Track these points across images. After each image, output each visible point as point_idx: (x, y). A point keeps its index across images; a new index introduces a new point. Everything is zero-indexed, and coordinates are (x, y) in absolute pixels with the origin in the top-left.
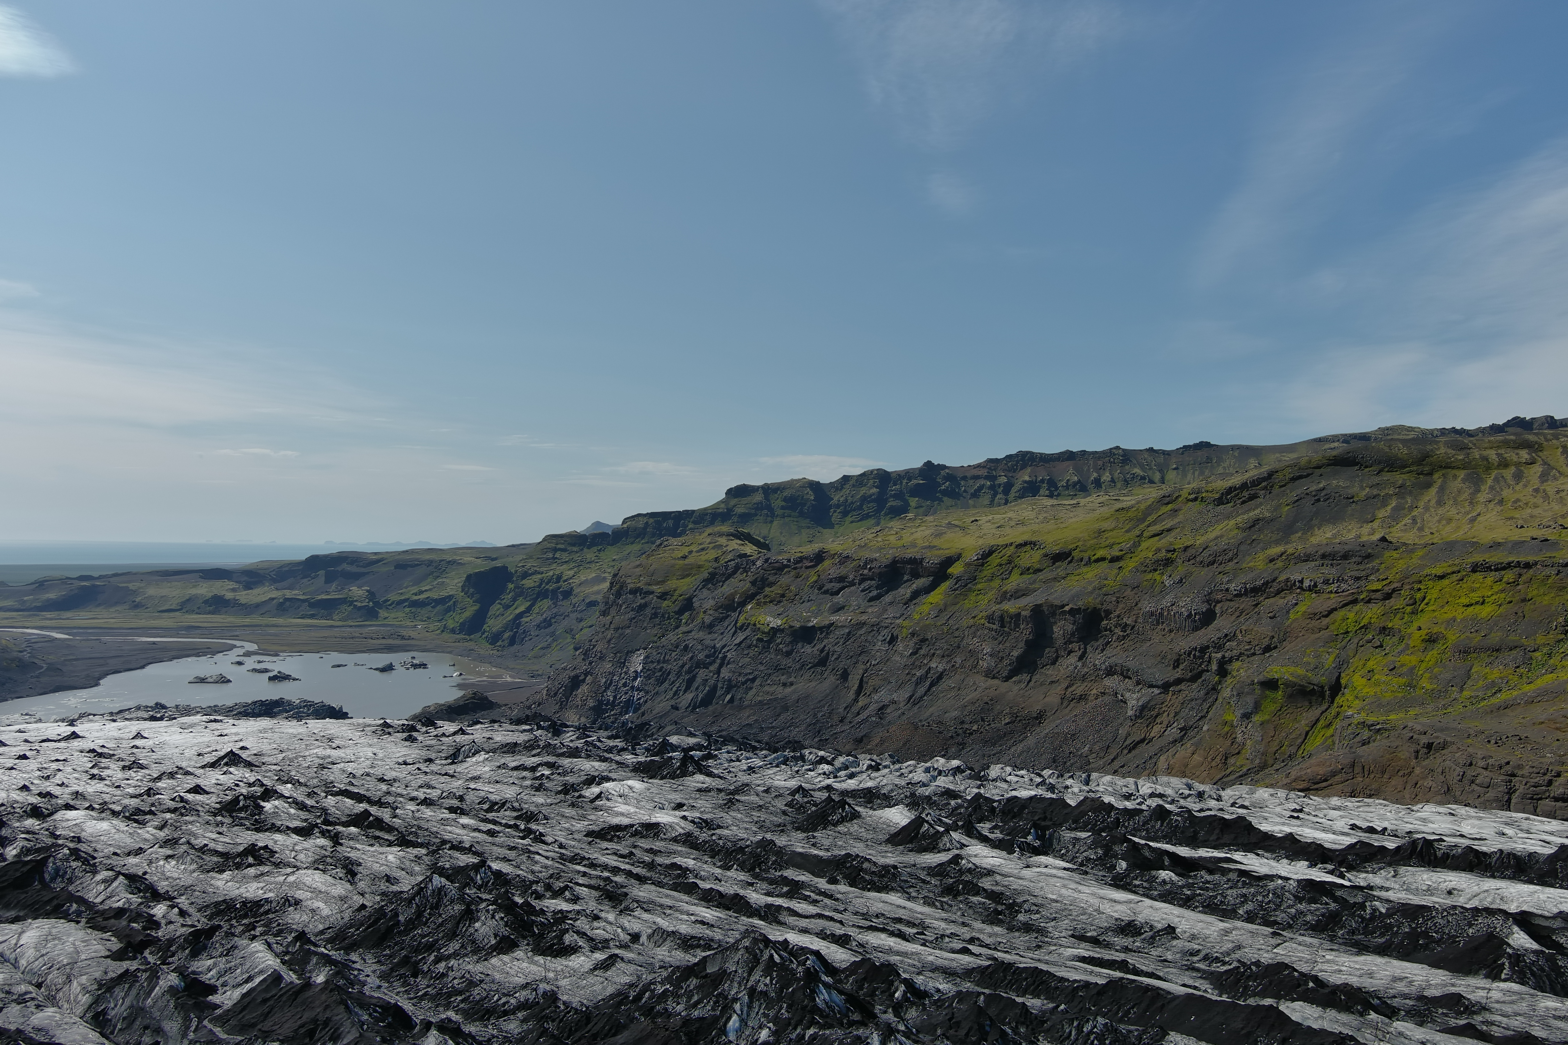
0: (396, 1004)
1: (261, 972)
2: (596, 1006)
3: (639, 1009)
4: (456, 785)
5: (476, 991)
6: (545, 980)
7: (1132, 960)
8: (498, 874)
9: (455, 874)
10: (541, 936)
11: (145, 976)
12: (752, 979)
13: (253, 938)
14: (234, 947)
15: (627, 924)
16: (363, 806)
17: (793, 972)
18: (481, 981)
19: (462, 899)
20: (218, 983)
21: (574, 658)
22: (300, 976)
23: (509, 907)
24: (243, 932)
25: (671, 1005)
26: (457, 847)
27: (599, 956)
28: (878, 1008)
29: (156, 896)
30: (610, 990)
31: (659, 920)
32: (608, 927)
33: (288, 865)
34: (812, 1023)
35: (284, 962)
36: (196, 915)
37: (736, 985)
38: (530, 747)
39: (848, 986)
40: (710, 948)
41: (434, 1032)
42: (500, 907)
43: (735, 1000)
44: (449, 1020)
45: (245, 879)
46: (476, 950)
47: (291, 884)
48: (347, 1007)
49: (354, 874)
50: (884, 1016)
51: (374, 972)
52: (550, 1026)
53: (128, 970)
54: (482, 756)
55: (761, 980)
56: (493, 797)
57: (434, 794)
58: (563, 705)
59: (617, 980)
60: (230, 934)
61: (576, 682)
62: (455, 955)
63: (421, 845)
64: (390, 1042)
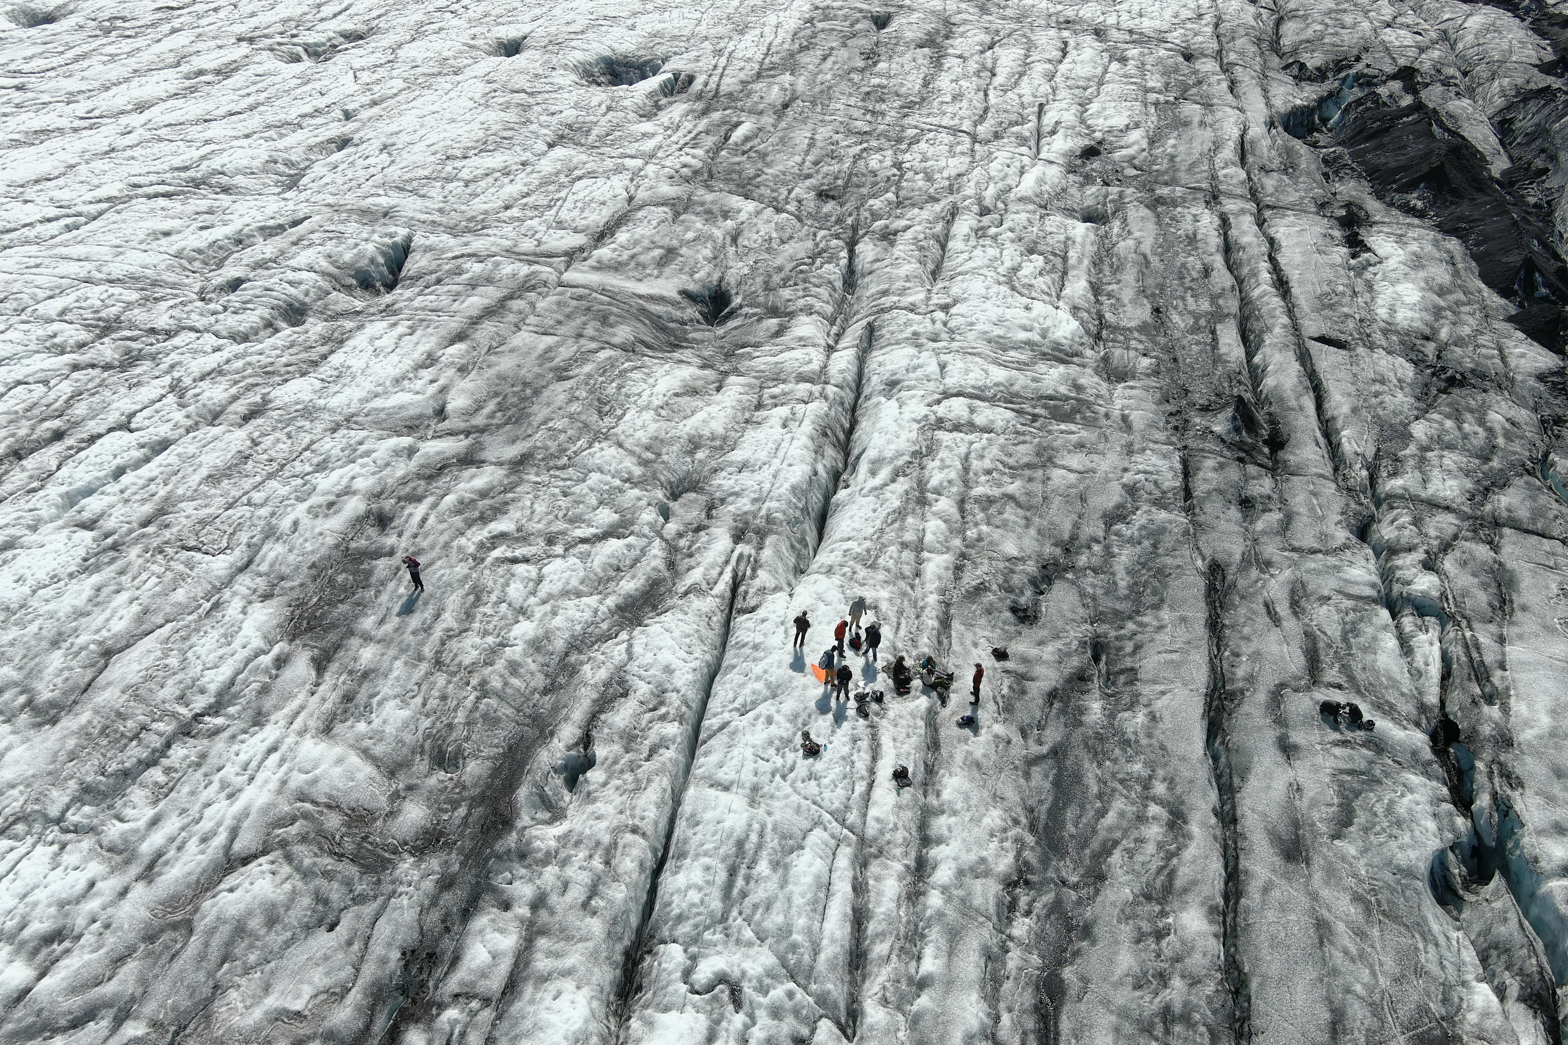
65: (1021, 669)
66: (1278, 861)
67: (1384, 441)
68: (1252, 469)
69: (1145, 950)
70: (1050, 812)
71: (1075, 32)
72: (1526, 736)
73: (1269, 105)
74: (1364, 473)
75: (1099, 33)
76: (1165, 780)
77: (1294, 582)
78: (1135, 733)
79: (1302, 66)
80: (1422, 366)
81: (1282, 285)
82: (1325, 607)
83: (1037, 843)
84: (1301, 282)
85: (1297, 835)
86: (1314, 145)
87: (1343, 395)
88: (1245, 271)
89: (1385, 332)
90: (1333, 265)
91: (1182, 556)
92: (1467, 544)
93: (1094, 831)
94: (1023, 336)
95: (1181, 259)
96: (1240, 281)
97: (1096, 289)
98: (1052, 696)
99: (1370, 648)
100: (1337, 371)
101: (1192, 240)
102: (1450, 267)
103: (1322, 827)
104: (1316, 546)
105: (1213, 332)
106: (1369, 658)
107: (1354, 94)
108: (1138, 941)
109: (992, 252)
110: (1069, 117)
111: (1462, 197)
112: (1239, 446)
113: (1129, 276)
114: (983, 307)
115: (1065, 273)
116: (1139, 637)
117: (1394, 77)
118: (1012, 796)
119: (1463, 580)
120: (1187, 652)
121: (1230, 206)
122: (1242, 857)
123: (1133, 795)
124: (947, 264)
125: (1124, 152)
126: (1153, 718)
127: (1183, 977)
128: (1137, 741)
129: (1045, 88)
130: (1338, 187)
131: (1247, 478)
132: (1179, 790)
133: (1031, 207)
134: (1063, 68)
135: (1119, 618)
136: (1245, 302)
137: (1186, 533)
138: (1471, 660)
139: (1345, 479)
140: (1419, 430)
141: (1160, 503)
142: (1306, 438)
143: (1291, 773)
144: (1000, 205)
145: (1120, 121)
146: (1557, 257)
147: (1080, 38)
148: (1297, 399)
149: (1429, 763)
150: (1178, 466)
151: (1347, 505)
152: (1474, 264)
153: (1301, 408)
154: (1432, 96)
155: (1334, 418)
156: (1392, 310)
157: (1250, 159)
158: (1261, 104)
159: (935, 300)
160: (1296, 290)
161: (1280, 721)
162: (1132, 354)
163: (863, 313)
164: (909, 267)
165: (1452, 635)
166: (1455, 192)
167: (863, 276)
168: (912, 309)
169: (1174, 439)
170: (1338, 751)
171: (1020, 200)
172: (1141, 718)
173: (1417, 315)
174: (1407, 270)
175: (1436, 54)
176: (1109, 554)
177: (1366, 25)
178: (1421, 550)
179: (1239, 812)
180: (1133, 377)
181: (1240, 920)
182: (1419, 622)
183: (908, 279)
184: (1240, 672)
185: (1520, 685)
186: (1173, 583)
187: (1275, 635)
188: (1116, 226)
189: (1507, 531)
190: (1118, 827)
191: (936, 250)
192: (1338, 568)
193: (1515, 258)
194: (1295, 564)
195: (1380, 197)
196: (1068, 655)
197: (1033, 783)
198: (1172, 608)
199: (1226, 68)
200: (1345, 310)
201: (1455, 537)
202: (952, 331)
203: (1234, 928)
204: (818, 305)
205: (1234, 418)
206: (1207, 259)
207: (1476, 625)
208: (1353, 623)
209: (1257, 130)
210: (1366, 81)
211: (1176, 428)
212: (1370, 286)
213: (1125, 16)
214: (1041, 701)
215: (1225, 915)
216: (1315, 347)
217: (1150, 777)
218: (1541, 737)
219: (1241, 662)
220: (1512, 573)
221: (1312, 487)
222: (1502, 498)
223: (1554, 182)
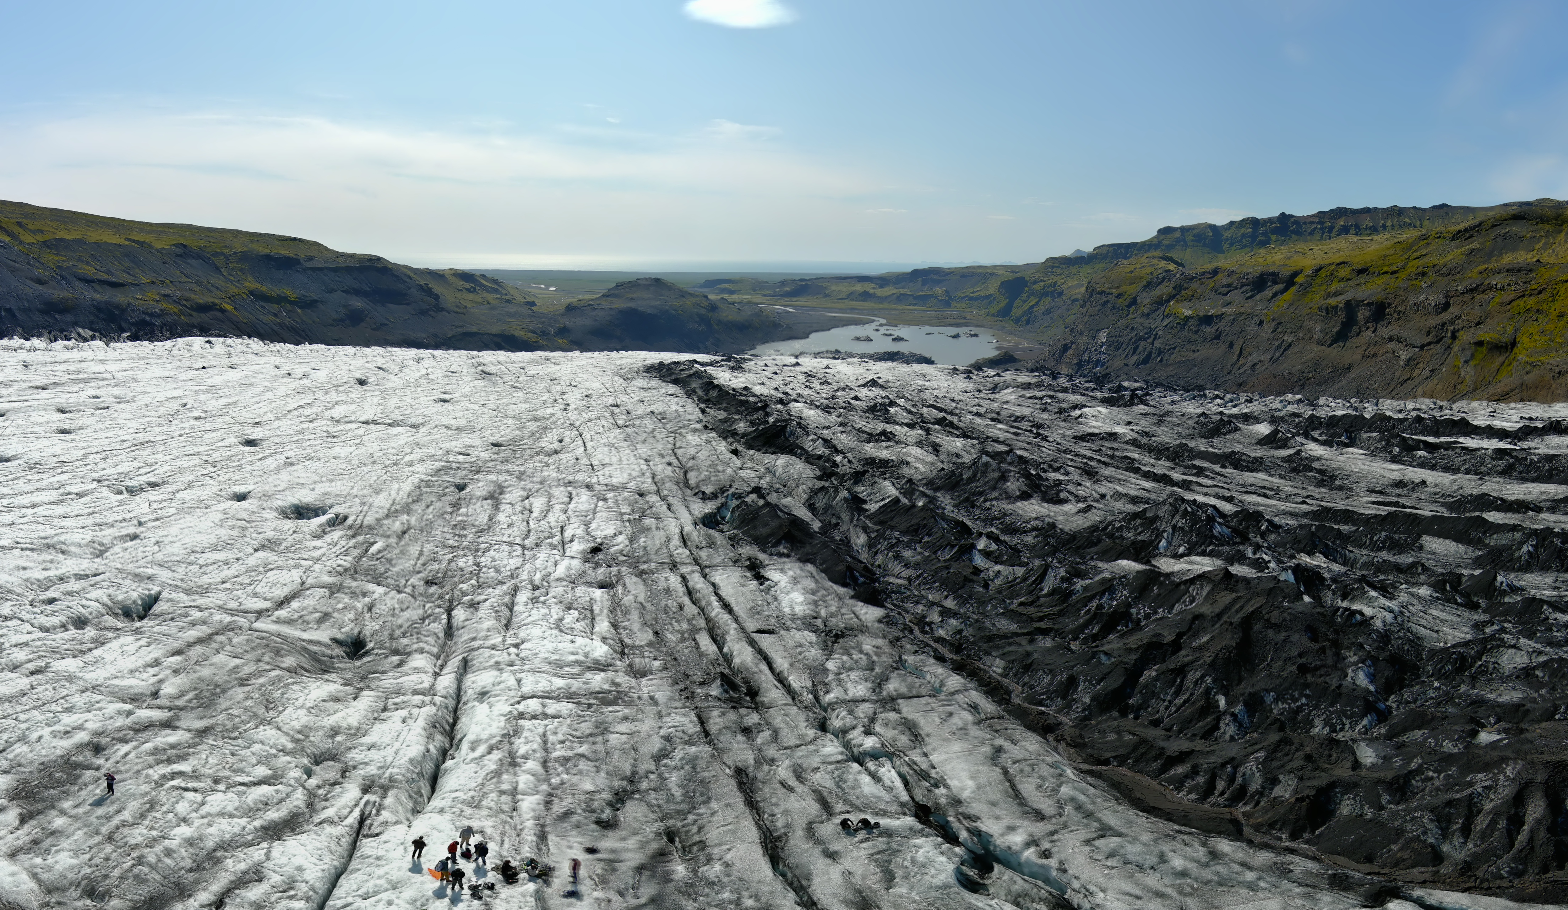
0: (962, 521)
1: (889, 497)
2: (1079, 532)
3: (1105, 535)
4: (995, 406)
5: (1008, 519)
6: (1049, 516)
8: (1021, 457)
9: (995, 455)
10: (1047, 493)
11: (832, 490)
12: (1174, 520)
13: (885, 479)
14: (875, 482)
15: (1098, 489)
16: (942, 414)
17: (1199, 517)
18: (1011, 514)
19: (999, 469)
20: (868, 499)
21: (1065, 333)
22: (910, 501)
23: (1028, 476)
24: (880, 475)
25: (1124, 533)
26: (996, 440)
27: (1081, 505)
29: (837, 451)
30: (1088, 524)
31: (1117, 487)
32: (1086, 490)
33: (902, 443)
34: (1211, 544)
35: (901, 494)
36: (857, 464)
37: (1164, 523)
38: (1039, 385)
40: (1148, 503)
41: (984, 538)
42: (1023, 475)
43: (1164, 532)
44: (993, 532)
45: (880, 448)
46: (1008, 498)
47: (904, 453)
48: (935, 520)
49: (938, 451)
50: (1255, 540)
51: (950, 503)
52: (1051, 541)
54: (1010, 390)
55: (1179, 522)
56: (1017, 414)
57: (982, 410)
58: (1058, 362)
59: (1092, 519)
60: (873, 475)
61: (1066, 348)
62: (996, 499)
63: (975, 438)
64: (960, 540)
67: (815, 677)
68: (743, 711)
71: (575, 488)
72: (965, 795)
73: (691, 514)
74: (811, 697)
75: (589, 487)
77: (793, 766)
78: (717, 877)
79: (704, 493)
80: (818, 633)
81: (727, 607)
84: (737, 604)
86: (721, 531)
87: (782, 659)
88: (703, 603)
89: (792, 620)
90: (752, 592)
91: (714, 769)
92: (883, 715)
94: (573, 658)
95: (664, 602)
96: (702, 609)
97: (615, 626)
98: (639, 869)
99: (856, 786)
100: (774, 647)
101: (668, 591)
102: (813, 580)
104: (799, 742)
105: (694, 640)
106: (858, 791)
107: (734, 503)
109: (544, 611)
110: (580, 532)
111: (804, 544)
112: (731, 700)
113: (635, 616)
114: (543, 643)
115: (593, 619)
116: (700, 822)
117: (751, 492)
119: (890, 733)
120: (738, 823)
121: (685, 569)
124: (514, 620)
125: (616, 548)
126: (727, 865)
129: (563, 517)
130: (741, 550)
131: (742, 717)
133: (565, 583)
134: (571, 506)
135: (681, 814)
136: (708, 620)
137: (713, 756)
138: (915, 771)
139: (801, 703)
140: (831, 665)
141: (689, 742)
142: (769, 687)
143: (840, 867)
144: (545, 584)
145: (610, 531)
146: (861, 562)
147: (579, 490)
148: (756, 666)
149: (922, 830)
150: (695, 720)
151: (808, 716)
152: (823, 575)
153: (761, 671)
154: (773, 498)
155: (782, 673)
156: (792, 608)
157: (689, 543)
158: (687, 515)
159: (509, 641)
160: (736, 609)
161: (819, 843)
162: (647, 660)
163: (459, 652)
164: (490, 623)
165: (898, 762)
166: (800, 542)
167: (458, 629)
168: (493, 647)
169: (688, 705)
170: (865, 845)
171: (557, 580)
172: (717, 868)
173: (805, 608)
174: (792, 586)
175: (768, 479)
176: (662, 778)
177: (730, 470)
178: (860, 726)
180: (651, 673)
182: (877, 763)
183: (489, 630)
184: (779, 825)
185: (948, 772)
186: (714, 786)
187: (793, 797)
188: (620, 589)
189: (899, 701)
191: (506, 612)
192: (817, 751)
193: (841, 567)
194: (790, 756)
195: (764, 552)
196: (648, 843)
198: (718, 800)
199: (663, 498)
200: (767, 613)
201: (875, 714)
202: (523, 659)
204: (427, 648)
205: (722, 685)
206: (680, 600)
207: (908, 753)
208: (839, 776)
209: (688, 528)
210: (738, 496)
211: (687, 698)
212: (776, 599)
213: (601, 478)
214: (631, 874)
216: (757, 637)
219: (777, 819)
220: (913, 720)
221: (783, 712)
222: (890, 686)
223: (844, 528)
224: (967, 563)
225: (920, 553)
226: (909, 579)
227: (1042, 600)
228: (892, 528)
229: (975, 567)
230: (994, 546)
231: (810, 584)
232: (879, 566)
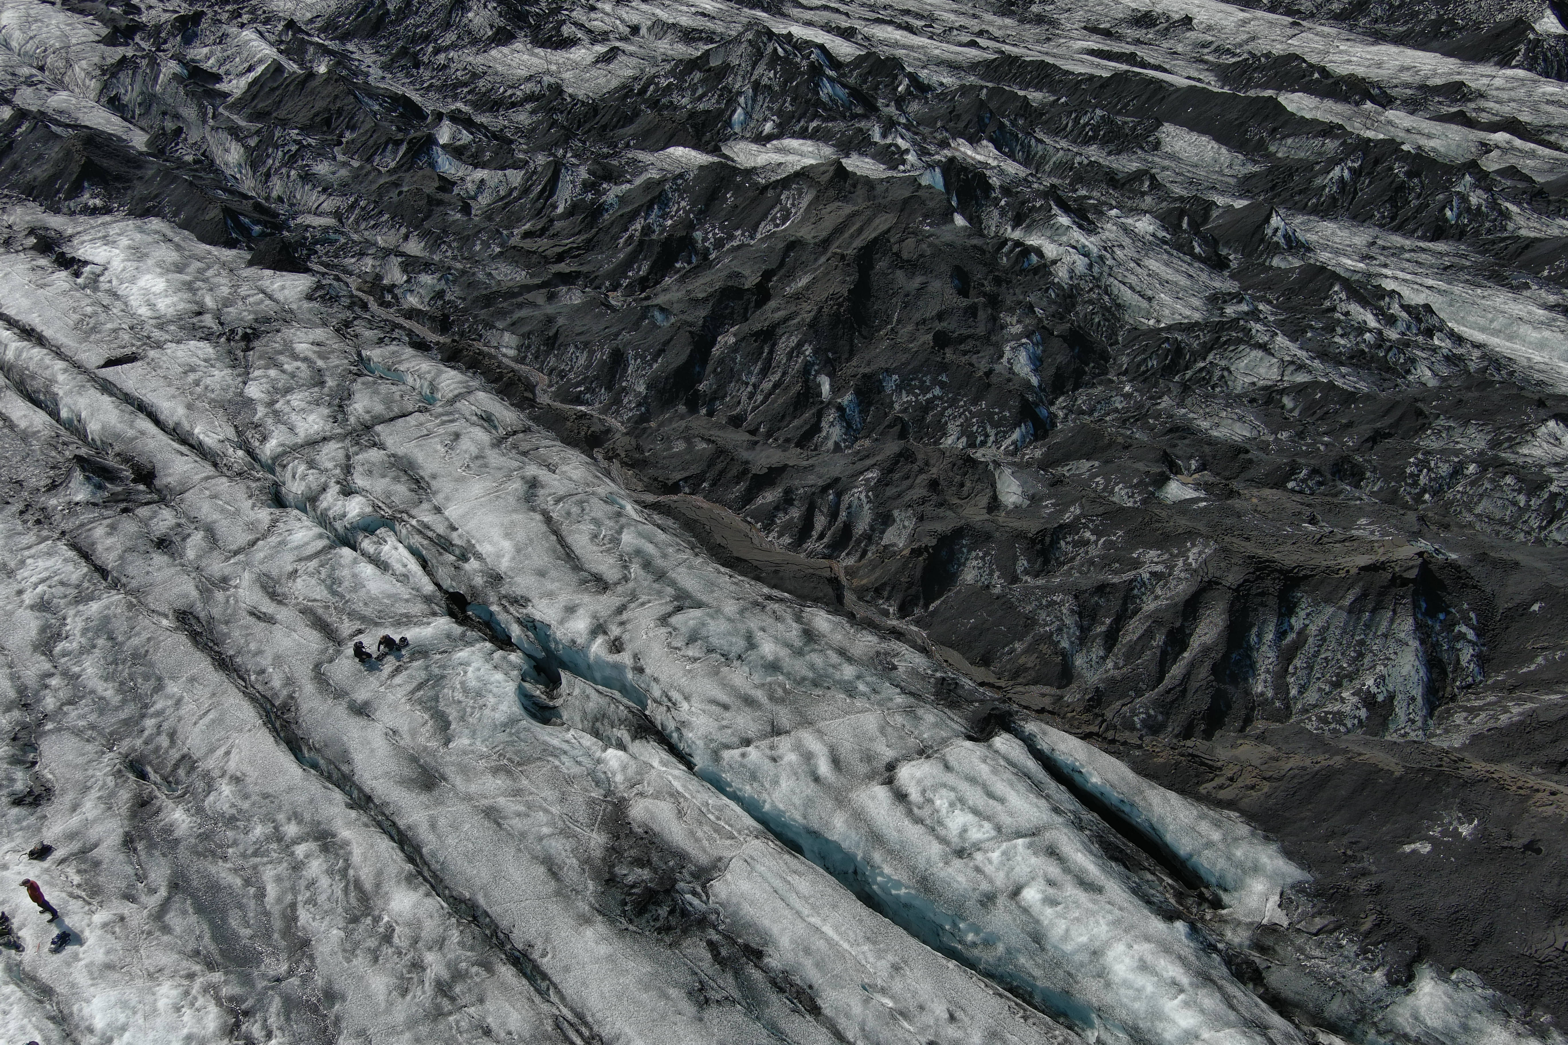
0: (404, 96)
1: (261, 61)
2: (602, 99)
3: (645, 101)
5: (481, 83)
6: (548, 72)
7: (1141, 52)
10: (538, 27)
11: (144, 62)
12: (756, 72)
13: (242, 26)
14: (225, 35)
15: (625, 16)
17: (797, 66)
18: (485, 73)
20: (221, 71)
22: (301, 65)
24: (230, 19)
25: (676, 98)
27: (601, 49)
28: (881, 102)
30: (614, 83)
31: (658, 11)
32: (606, 19)
34: (816, 116)
35: (281, 52)
37: (740, 78)
39: (851, 81)
40: (712, 41)
41: (446, 122)
43: (740, 93)
44: (460, 111)
46: (474, 42)
48: (356, 97)
50: (886, 110)
51: (375, 62)
52: (559, 117)
53: (124, 57)
55: (766, 75)
59: (621, 73)
60: (217, 22)
62: (453, 46)
64: (406, 132)
65: (75, 846)
66: (424, 797)
67: (235, 417)
68: (143, 512)
69: (387, 960)
70: (214, 938)
72: (504, 565)
74: (240, 453)
76: (289, 819)
77: (258, 579)
78: (233, 805)
80: (214, 338)
81: (28, 333)
82: (299, 580)
83: (226, 974)
84: (47, 323)
85: (421, 766)
87: (169, 399)
89: (161, 327)
90: (64, 293)
91: (144, 629)
92: (360, 457)
93: (267, 914)
98: (128, 842)
99: (358, 585)
100: (147, 383)
102: (169, 244)
103: (433, 744)
104: (251, 537)
106: (362, 593)
108: (376, 960)
111: (129, 180)
112: (114, 499)
116: (165, 726)
118: (166, 959)
119: (379, 485)
120: (219, 703)
122: (396, 820)
123: (275, 855)
126: (237, 780)
127: (430, 949)
128: (240, 811)
130: (8, 218)
131: (145, 522)
132: (307, 817)
135: (132, 724)
136: (5, 368)
137: (130, 606)
138: (431, 539)
139: (229, 468)
140: (254, 391)
141: (82, 598)
142: (169, 456)
143: (379, 726)
146: (245, 197)
148: (132, 426)
149: (463, 635)
150: (71, 554)
151: (248, 487)
152: (186, 233)
153: (143, 433)
154: (27, 100)
155: (178, 424)
156: (151, 305)
160: (48, 333)
161: (339, 694)
165: (404, 531)
166: (119, 178)
169: (45, 533)
170: (398, 680)
172: (226, 789)
173: (175, 299)
174: (135, 264)
176: (72, 678)
178: (332, 483)
179: (367, 790)
181: (435, 866)
182: (375, 539)
184: (277, 683)
185: (474, 533)
186: (157, 657)
187: (278, 632)
189: (379, 428)
190: (284, 892)
192: (283, 543)
193: (214, 213)
194: (247, 564)
195: (57, 211)
196: (112, 794)
197: (178, 930)
198: (174, 678)
200: (109, 326)
201: (348, 457)
203: (435, 875)
205: (88, 479)
207: (414, 512)
208: (329, 576)
211: (38, 522)
212: (115, 295)
214: (122, 857)
215: (420, 873)
216: (110, 373)
217: (276, 828)
218: (514, 558)
219: (271, 674)
220: (405, 456)
221: (207, 493)
222: (356, 406)
223: (194, 136)
224: (427, 171)
225: (344, 164)
226: (337, 214)
227: (558, 225)
228: (284, 123)
229: (442, 178)
230: (466, 137)
231: (171, 256)
232: (280, 199)
